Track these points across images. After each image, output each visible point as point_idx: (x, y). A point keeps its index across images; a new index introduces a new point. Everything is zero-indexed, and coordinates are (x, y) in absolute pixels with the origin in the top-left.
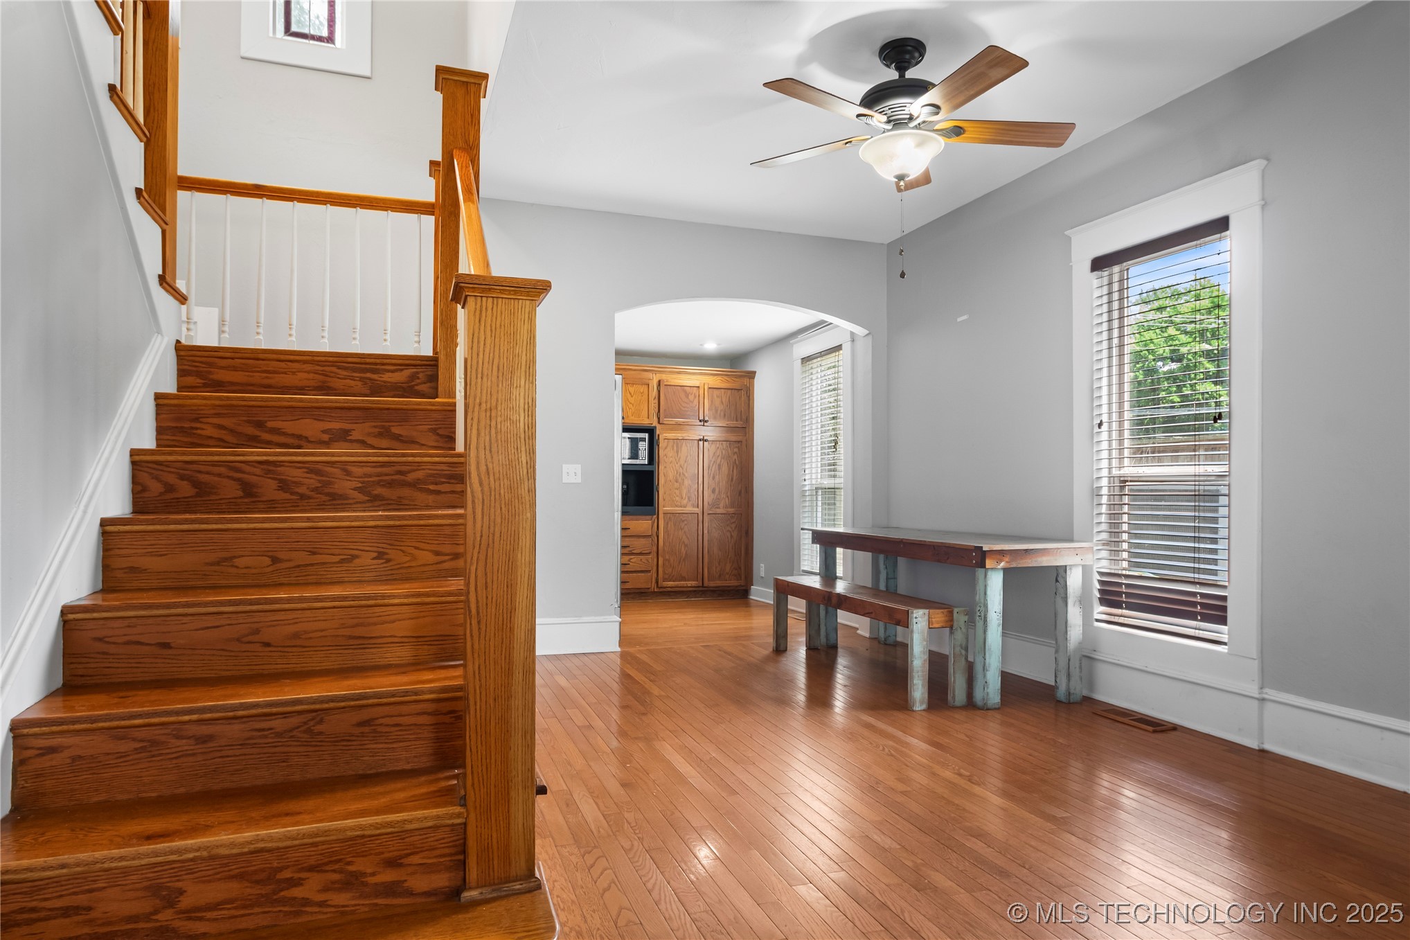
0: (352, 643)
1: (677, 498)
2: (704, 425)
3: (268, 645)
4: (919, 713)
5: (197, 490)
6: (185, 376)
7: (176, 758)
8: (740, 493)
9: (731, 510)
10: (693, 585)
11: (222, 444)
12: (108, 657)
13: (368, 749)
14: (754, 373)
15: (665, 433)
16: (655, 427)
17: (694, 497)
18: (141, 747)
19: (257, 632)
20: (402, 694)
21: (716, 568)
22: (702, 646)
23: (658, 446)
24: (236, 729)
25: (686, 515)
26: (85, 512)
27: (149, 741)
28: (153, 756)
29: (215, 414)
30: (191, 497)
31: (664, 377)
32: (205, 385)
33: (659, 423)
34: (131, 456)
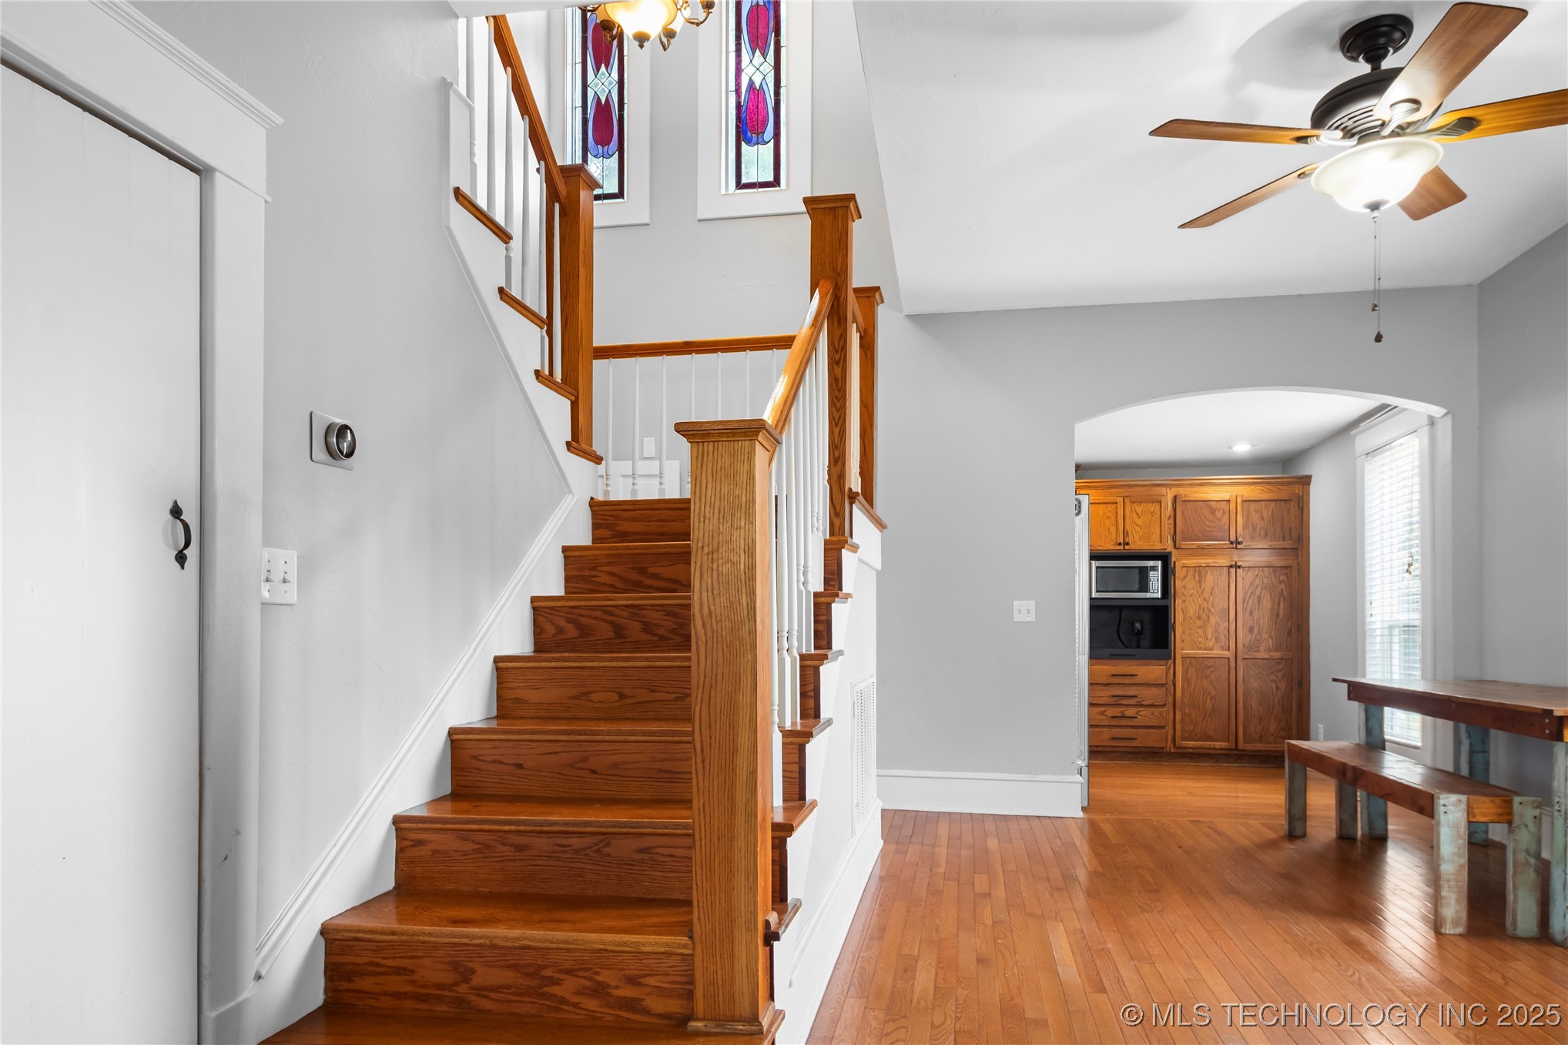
0: (662, 776)
1: (1200, 639)
2: (1236, 548)
3: (594, 772)
4: (1452, 938)
5: (580, 632)
6: (598, 529)
7: (502, 861)
8: (1289, 633)
9: (1277, 655)
10: (1223, 747)
11: (613, 590)
12: (480, 772)
13: (647, 875)
14: (1309, 477)
15: (1184, 559)
16: (1170, 553)
17: (1223, 638)
18: (478, 849)
19: (585, 760)
20: (675, 827)
21: (1256, 726)
22: (1190, 821)
23: (1175, 575)
24: (543, 843)
25: (1213, 660)
26: (475, 651)
27: (483, 844)
28: (486, 857)
29: (608, 563)
30: (575, 638)
31: (1181, 491)
32: (613, 536)
33: (1175, 547)
34: (531, 602)
